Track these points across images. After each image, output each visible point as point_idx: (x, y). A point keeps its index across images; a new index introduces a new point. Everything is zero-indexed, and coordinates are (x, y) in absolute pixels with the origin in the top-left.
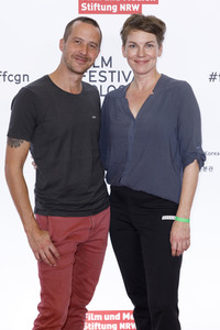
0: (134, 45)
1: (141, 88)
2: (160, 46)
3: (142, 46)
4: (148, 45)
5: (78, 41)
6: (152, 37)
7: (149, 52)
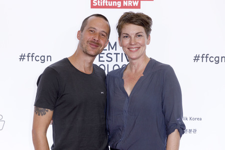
0: (127, 36)
1: (134, 71)
2: (148, 36)
3: (133, 36)
4: (138, 35)
5: (92, 31)
6: (141, 29)
7: (139, 41)
